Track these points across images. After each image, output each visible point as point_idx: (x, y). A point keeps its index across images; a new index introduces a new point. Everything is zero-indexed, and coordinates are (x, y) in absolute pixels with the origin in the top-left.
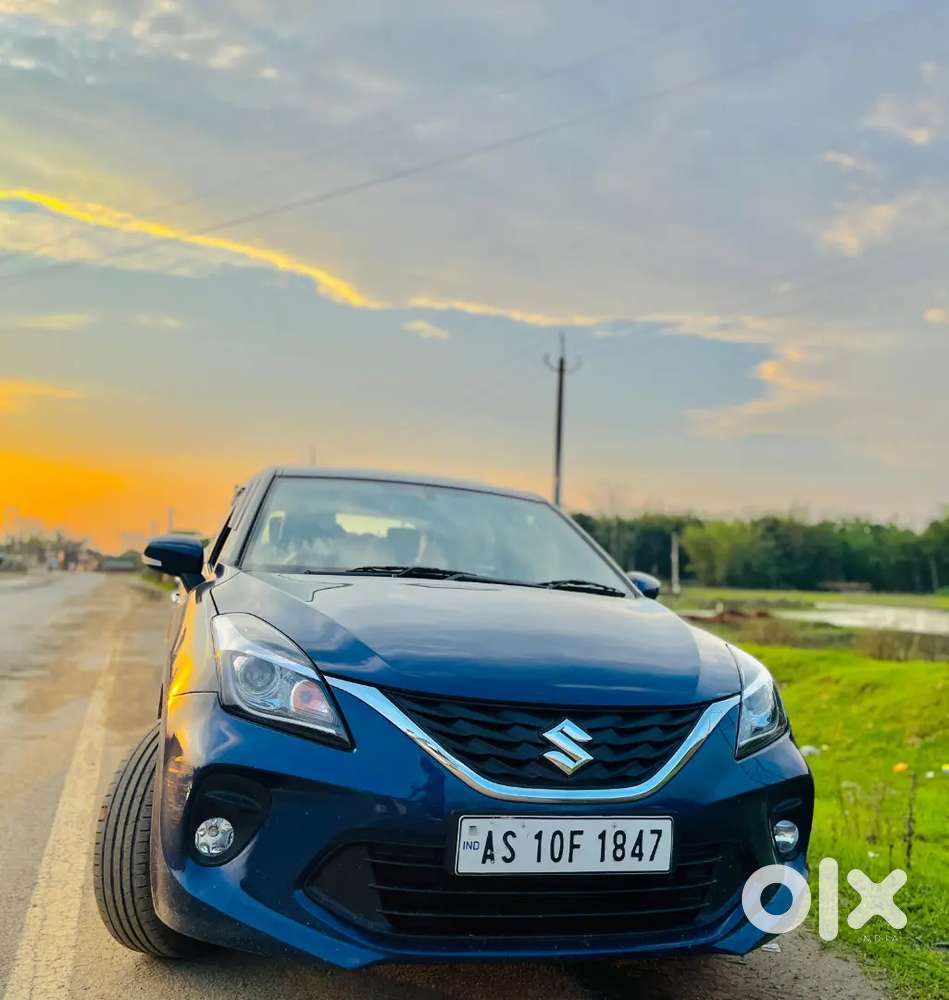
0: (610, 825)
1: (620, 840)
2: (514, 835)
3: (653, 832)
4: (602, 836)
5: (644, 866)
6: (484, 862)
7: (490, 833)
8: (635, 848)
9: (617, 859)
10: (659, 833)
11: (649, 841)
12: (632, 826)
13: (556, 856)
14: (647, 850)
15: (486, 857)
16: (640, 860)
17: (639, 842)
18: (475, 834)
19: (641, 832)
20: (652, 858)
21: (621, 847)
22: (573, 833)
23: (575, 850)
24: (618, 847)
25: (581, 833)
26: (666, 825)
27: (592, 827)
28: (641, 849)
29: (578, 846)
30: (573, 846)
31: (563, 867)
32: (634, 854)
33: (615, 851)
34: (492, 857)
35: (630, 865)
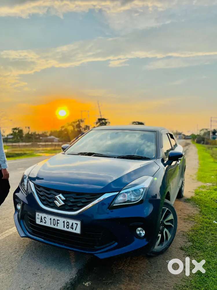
0: (66, 220)
1: (68, 224)
2: (46, 218)
3: (75, 224)
4: (64, 222)
5: (74, 231)
6: (40, 222)
7: (41, 216)
8: (71, 227)
9: (67, 228)
10: (77, 224)
11: (75, 226)
12: (71, 221)
13: (54, 224)
14: (74, 227)
15: (41, 221)
16: (73, 229)
17: (72, 225)
18: (39, 216)
19: (73, 223)
20: (75, 230)
21: (68, 225)
22: (57, 220)
23: (58, 224)
24: (67, 225)
25: (59, 220)
26: (79, 223)
27: (62, 220)
28: (73, 227)
29: (59, 223)
30: (58, 223)
31: (55, 227)
32: (71, 228)
33: (67, 226)
34: (42, 222)
35: (70, 230)
